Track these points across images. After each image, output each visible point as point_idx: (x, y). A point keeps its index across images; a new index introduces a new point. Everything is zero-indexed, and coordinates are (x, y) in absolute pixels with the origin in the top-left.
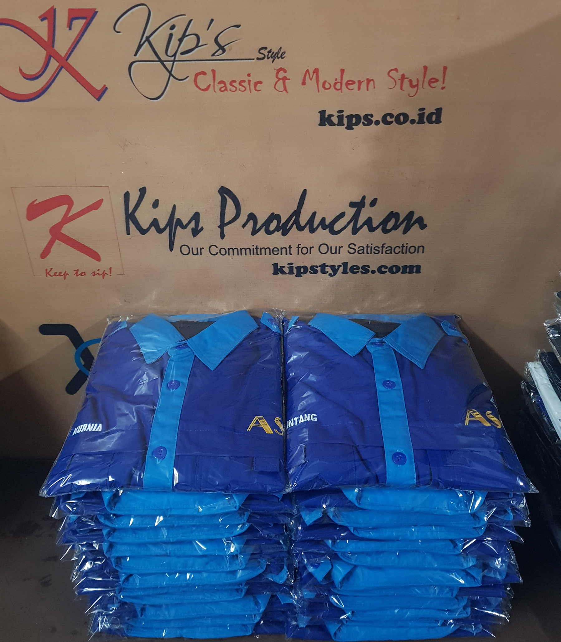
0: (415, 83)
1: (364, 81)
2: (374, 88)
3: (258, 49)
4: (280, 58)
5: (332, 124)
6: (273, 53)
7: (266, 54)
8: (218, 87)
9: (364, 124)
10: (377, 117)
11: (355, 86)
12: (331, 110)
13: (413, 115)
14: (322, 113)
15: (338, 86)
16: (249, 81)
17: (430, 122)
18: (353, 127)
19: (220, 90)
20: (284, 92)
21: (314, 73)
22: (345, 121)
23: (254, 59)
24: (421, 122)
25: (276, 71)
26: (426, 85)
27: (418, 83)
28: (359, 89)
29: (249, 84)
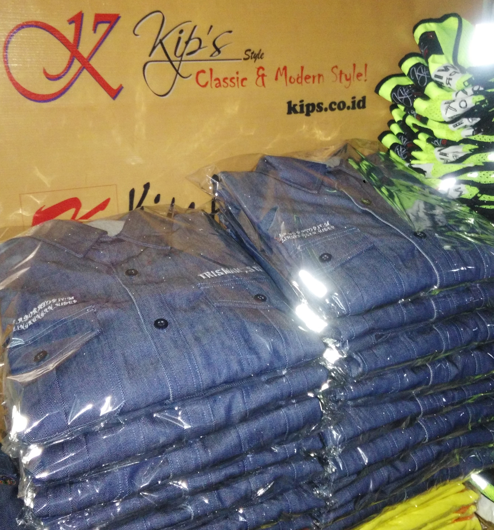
0: (348, 77)
1: (316, 76)
2: (323, 81)
3: (244, 51)
4: (260, 59)
5: (296, 112)
6: (255, 54)
7: (250, 55)
8: (214, 83)
9: (317, 111)
10: (326, 105)
11: (311, 80)
12: (296, 101)
13: (349, 103)
14: (289, 103)
15: (300, 80)
16: (238, 78)
17: (359, 107)
18: (311, 114)
19: (216, 87)
20: (263, 87)
21: (283, 70)
22: (305, 109)
23: (241, 59)
24: (354, 108)
25: (257, 70)
26: (355, 77)
27: (350, 78)
28: (313, 82)
29: (238, 80)
